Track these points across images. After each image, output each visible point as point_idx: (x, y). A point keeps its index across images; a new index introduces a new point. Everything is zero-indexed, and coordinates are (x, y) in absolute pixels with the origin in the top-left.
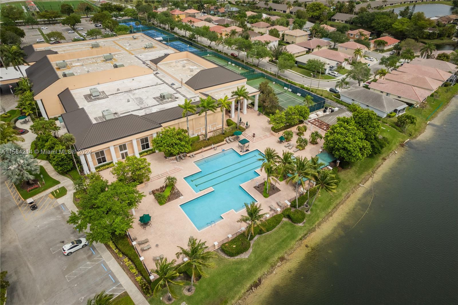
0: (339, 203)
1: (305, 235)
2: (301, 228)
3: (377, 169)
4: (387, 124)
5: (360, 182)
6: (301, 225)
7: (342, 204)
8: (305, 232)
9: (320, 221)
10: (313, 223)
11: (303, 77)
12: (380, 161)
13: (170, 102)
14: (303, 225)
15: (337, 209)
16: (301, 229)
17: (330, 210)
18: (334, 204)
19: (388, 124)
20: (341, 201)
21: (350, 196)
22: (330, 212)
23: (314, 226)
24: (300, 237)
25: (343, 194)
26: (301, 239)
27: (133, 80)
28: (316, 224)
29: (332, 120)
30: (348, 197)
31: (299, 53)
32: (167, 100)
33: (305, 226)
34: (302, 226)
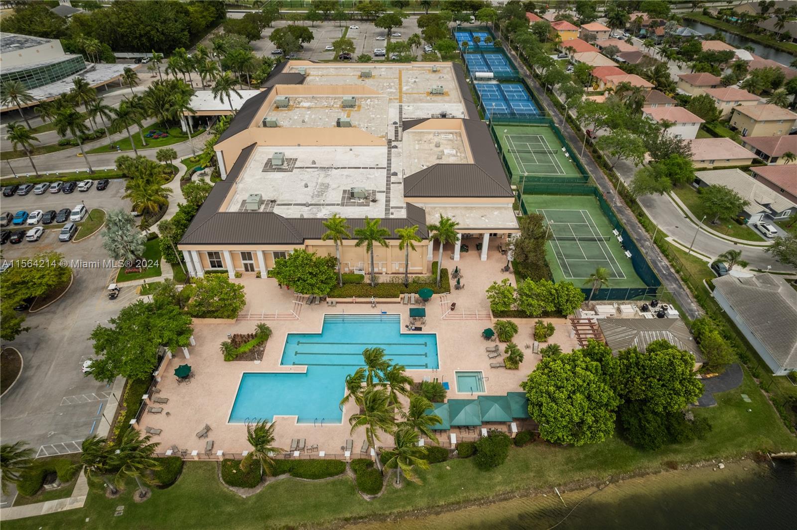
0: (475, 500)
1: (361, 518)
2: (361, 503)
3: (631, 477)
4: (765, 394)
5: (560, 485)
6: (367, 497)
7: (481, 504)
8: (363, 513)
9: (406, 510)
10: (390, 508)
11: (687, 217)
12: (656, 463)
13: (357, 205)
14: (368, 500)
15: (460, 508)
16: (361, 505)
17: (442, 503)
18: (461, 496)
19: (771, 395)
20: (483, 498)
21: (511, 498)
22: (438, 506)
23: (387, 512)
24: (348, 515)
25: (498, 488)
26: (347, 520)
27: (351, 150)
28: (395, 511)
29: (620, 336)
30: (505, 499)
31: (728, 160)
32: (357, 201)
33: (371, 504)
34: (366, 501)
